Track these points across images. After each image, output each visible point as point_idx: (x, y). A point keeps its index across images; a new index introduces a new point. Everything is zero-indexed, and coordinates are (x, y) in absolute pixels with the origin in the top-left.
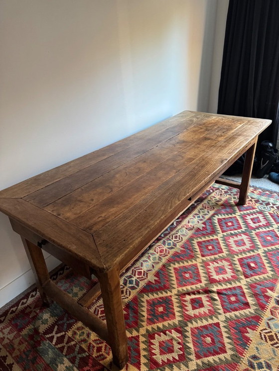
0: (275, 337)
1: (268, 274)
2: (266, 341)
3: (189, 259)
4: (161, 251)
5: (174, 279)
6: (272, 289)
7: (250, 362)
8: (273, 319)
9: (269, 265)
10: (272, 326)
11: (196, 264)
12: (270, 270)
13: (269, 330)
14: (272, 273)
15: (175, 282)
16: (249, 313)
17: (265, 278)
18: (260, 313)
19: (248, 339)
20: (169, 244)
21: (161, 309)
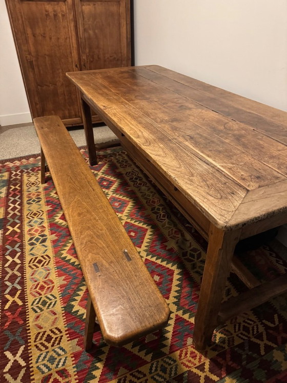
0: (33, 216)
1: (66, 251)
2: (37, 211)
3: (132, 213)
4: (154, 202)
5: (121, 197)
6: (54, 242)
7: (40, 198)
8: (40, 224)
9: (72, 261)
10: (39, 220)
11: (122, 214)
12: (66, 257)
13: (39, 217)
14: (63, 256)
15: (117, 196)
16: (57, 215)
17: (65, 246)
18: (50, 220)
19: (48, 205)
20: (158, 209)
21: (105, 183)
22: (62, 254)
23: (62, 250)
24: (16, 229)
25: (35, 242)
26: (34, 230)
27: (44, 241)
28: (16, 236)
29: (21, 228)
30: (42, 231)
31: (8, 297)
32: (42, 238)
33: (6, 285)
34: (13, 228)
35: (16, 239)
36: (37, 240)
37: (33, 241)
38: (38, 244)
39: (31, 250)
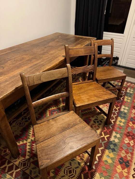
5: (48, 115)
11: (60, 108)
22: (94, 110)
23: (93, 111)
24: (104, 136)
25: (99, 122)
26: (96, 128)
27: (96, 119)
28: (105, 131)
29: (101, 134)
30: (93, 124)
31: (118, 110)
32: (96, 121)
33: (117, 113)
34: (104, 137)
35: (106, 130)
36: (98, 122)
37: (100, 123)
38: (99, 120)
39: (103, 119)
